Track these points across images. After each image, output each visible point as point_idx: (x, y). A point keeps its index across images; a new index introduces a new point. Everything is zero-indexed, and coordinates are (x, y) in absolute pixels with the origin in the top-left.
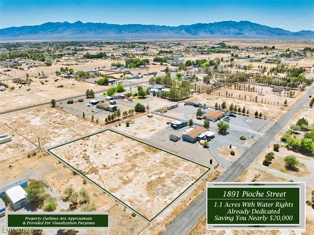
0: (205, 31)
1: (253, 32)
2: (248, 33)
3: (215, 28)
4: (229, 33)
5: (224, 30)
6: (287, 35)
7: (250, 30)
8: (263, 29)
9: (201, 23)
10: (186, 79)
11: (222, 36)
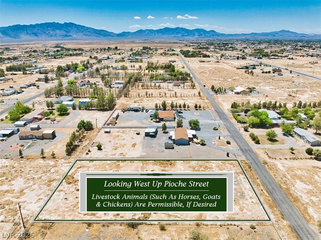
0: (27, 33)
1: (80, 34)
2: (75, 35)
3: (38, 30)
4: (55, 35)
5: (49, 33)
6: (112, 36)
7: (77, 32)
8: (89, 30)
9: (19, 25)
10: (81, 85)
11: (49, 38)
